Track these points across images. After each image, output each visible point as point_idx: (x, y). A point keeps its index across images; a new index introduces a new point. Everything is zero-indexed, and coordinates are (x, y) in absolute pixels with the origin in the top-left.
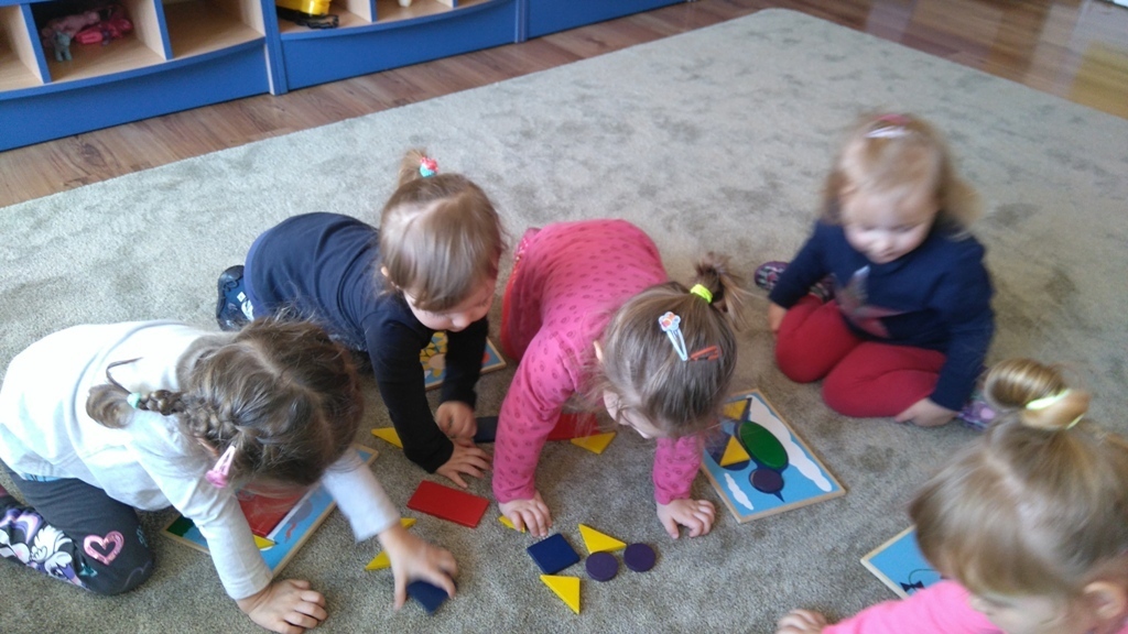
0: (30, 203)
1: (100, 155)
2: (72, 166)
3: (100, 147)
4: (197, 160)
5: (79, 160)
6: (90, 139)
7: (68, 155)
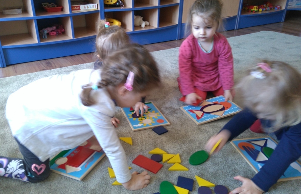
0: (29, 74)
1: (51, 64)
2: (43, 66)
3: (51, 62)
4: (78, 65)
5: (45, 65)
6: (49, 61)
7: (42, 64)
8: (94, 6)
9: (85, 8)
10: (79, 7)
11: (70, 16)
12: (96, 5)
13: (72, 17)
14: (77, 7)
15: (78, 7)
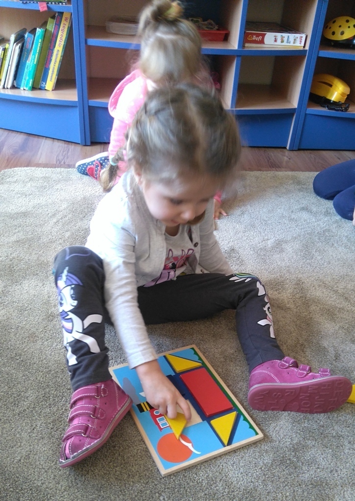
8: (298, 40)
9: (276, 41)
10: (264, 35)
11: (237, 56)
12: (302, 37)
13: (240, 58)
14: (258, 35)
15: (260, 37)
